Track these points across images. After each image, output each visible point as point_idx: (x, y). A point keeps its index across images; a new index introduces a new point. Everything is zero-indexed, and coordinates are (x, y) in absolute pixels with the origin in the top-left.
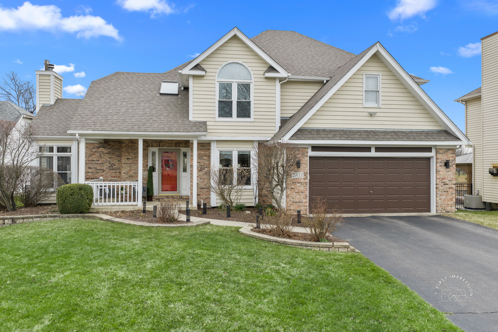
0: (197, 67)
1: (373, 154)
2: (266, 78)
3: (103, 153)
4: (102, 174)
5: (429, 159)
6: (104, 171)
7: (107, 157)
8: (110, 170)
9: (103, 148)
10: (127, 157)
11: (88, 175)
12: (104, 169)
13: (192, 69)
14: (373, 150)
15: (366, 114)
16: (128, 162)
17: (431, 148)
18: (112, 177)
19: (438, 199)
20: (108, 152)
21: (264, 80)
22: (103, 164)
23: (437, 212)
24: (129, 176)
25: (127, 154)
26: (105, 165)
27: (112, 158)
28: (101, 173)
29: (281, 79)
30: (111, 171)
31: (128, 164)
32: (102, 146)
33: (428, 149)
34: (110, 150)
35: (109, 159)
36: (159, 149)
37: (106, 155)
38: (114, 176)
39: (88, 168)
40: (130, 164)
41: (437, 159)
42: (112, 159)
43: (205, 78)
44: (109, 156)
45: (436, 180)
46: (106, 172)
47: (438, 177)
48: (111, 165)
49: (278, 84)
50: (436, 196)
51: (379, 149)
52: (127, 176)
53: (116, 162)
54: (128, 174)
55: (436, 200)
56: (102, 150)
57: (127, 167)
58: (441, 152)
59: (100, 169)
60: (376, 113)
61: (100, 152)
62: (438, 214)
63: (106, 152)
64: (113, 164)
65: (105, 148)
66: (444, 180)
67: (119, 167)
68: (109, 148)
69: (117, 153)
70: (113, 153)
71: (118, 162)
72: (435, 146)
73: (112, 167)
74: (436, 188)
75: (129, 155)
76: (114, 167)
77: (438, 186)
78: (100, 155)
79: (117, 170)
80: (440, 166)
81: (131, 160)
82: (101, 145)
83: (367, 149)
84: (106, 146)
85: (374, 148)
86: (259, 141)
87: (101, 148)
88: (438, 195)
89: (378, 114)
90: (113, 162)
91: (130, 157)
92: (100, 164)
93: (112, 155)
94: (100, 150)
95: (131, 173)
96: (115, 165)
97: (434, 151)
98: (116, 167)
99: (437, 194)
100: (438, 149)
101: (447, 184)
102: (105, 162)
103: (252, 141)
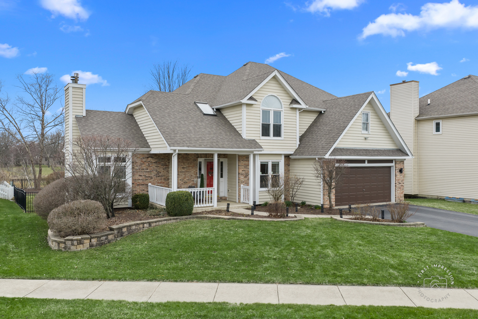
0: (251, 98)
1: (366, 165)
2: (291, 108)
3: (151, 163)
4: (150, 181)
5: (390, 167)
6: (152, 178)
7: (154, 166)
8: (156, 177)
9: (151, 158)
10: (183, 167)
11: (138, 182)
12: (151, 177)
13: (248, 99)
14: (366, 162)
15: (363, 138)
16: (183, 171)
17: (393, 160)
18: (158, 183)
19: (396, 193)
20: (155, 162)
21: (289, 109)
22: (151, 172)
23: (396, 201)
24: (184, 182)
25: (182, 164)
26: (152, 173)
27: (158, 166)
28: (150, 179)
29: (300, 109)
30: (158, 178)
31: (183, 172)
32: (151, 156)
33: (391, 161)
34: (156, 160)
35: (156, 168)
36: (205, 159)
37: (154, 164)
38: (159, 182)
39: (139, 176)
40: (185, 172)
41: (396, 167)
42: (158, 168)
43: (254, 106)
44: (156, 165)
45: (395, 181)
46: (153, 179)
47: (396, 179)
48: (158, 173)
49: (298, 112)
50: (395, 191)
51: (370, 161)
52: (182, 182)
53: (161, 170)
54: (183, 181)
55: (395, 193)
56: (150, 160)
57: (182, 175)
58: (398, 163)
59: (149, 177)
60: (368, 137)
61: (149, 161)
62: (396, 202)
63: (154, 162)
64: (159, 171)
65: (153, 158)
66: (399, 181)
67: (164, 174)
68: (156, 158)
69: (162, 163)
70: (159, 163)
71: (163, 170)
72: (395, 159)
73: (158, 174)
74: (395, 186)
75: (184, 165)
76: (160, 174)
77: (396, 184)
78: (149, 164)
79: (162, 177)
80: (398, 172)
81: (186, 169)
82: (149, 155)
83: (363, 161)
84: (154, 157)
85: (367, 161)
86: (285, 154)
87: (150, 158)
88: (396, 191)
89: (369, 139)
90: (159, 170)
91: (184, 167)
92: (149, 172)
93: (158, 164)
94: (149, 160)
95: (185, 180)
96: (160, 173)
97: (394, 162)
98: (162, 174)
99: (395, 189)
100: (396, 161)
101: (400, 183)
102: (153, 170)
103: (281, 154)
